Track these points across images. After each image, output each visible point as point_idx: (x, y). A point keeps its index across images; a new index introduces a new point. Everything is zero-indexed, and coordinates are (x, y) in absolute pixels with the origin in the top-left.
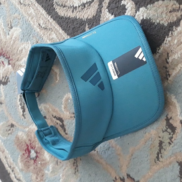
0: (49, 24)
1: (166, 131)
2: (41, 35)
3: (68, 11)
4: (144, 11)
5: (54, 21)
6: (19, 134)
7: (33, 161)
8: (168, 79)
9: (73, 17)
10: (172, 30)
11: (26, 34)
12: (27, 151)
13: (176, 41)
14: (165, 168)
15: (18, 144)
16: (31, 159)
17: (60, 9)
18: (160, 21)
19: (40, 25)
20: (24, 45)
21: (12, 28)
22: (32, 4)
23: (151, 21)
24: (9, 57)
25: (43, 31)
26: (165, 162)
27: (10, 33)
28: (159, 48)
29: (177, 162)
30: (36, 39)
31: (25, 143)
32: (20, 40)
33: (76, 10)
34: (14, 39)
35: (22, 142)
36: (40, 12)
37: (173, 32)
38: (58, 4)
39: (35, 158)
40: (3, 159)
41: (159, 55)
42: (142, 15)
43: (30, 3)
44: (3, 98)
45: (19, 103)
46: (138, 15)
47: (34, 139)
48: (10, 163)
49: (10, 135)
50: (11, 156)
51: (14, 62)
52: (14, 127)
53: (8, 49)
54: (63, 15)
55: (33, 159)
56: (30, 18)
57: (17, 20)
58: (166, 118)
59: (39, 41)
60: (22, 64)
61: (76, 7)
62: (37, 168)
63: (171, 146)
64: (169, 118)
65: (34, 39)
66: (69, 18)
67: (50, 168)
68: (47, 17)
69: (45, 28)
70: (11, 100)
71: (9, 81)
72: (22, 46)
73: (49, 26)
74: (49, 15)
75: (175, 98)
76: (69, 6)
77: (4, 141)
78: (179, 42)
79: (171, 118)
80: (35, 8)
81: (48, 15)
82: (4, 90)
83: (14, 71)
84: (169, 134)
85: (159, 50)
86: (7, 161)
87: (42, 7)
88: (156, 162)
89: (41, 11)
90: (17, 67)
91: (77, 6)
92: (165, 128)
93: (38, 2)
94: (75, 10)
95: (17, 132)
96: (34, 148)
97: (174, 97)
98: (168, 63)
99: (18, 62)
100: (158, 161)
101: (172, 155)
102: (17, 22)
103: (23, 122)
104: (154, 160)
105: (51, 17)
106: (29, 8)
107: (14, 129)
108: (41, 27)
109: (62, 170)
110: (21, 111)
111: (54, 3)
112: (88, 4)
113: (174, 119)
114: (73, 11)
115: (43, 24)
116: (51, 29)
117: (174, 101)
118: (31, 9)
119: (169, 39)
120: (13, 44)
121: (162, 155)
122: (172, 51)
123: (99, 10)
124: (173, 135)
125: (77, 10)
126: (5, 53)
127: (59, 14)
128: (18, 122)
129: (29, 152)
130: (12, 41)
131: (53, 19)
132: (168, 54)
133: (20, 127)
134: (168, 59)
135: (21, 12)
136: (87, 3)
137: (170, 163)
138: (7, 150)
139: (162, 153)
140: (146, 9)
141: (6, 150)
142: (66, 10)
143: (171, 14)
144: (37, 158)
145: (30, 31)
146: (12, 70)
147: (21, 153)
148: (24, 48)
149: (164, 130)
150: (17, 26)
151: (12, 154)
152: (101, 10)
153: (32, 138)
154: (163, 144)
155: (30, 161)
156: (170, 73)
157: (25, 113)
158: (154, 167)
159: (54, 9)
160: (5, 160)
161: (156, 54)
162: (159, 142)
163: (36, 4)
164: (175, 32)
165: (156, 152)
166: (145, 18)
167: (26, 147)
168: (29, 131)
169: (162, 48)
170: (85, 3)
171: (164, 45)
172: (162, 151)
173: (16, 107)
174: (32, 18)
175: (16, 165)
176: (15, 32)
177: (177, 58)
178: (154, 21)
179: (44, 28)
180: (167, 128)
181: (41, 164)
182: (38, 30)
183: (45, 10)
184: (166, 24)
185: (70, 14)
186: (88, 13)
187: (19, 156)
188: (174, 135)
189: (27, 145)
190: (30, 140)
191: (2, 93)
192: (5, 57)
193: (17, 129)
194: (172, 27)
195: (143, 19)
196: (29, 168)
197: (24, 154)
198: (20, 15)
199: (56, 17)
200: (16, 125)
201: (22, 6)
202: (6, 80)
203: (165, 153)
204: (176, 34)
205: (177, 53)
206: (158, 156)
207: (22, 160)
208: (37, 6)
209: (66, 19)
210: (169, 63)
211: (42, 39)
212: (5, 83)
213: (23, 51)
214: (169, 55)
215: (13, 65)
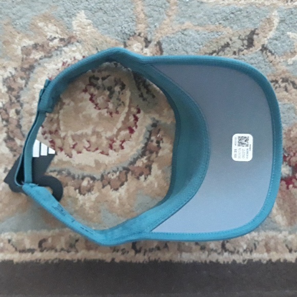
8: (287, 2)
58: (253, 30)
63: (234, 56)
75: (278, 23)
79: (258, 34)
84: (242, 44)
92: (243, 37)
113: (259, 38)
117: (275, 24)
124: (245, 49)
149: (241, 38)
154: (228, 48)
162: (226, 43)
165: (214, 49)
172: (221, 53)
180: (245, 39)
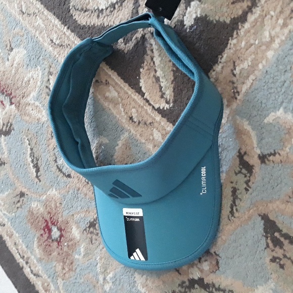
0: (66, 38)
1: (240, 172)
2: (55, 56)
3: (92, 17)
4: (196, 5)
5: (73, 34)
6: (33, 205)
7: (55, 244)
8: (236, 98)
9: (99, 24)
10: (238, 29)
11: (33, 57)
12: (46, 230)
13: (243, 43)
14: (243, 226)
15: (32, 221)
16: (53, 240)
17: (79, 15)
18: (219, 18)
19: (52, 41)
20: (31, 73)
21: (12, 49)
22: (39, 12)
23: (208, 19)
24: (11, 93)
25: (58, 49)
26: (242, 218)
27: (10, 58)
28: (221, 56)
29: (260, 215)
30: (49, 62)
31: (43, 218)
32: (25, 66)
33: (102, 14)
34: (16, 65)
35: (38, 217)
36: (51, 22)
37: (239, 31)
38: (77, 8)
39: (59, 239)
40: (12, 246)
41: (222, 65)
42: (194, 12)
43: (37, 11)
44: (6, 155)
45: (30, 160)
46: (190, 12)
47: (55, 210)
48: (23, 251)
49: (19, 209)
50: (22, 241)
51: (18, 99)
52: (24, 197)
53: (9, 81)
54: (84, 23)
55: (57, 240)
56: (37, 32)
57: (19, 37)
58: (238, 154)
59: (53, 65)
60: (30, 102)
61: (102, 10)
62: (62, 254)
63: (249, 192)
64: (243, 153)
65: (46, 63)
66: (94, 27)
67: (82, 250)
68: (62, 29)
69: (60, 44)
70: (18, 156)
71: (13, 129)
72: (30, 75)
73: (66, 42)
74: (65, 26)
75: (249, 124)
76: (93, 9)
77: (11, 220)
78: (248, 44)
79: (245, 153)
80: (44, 18)
81: (63, 25)
82: (6, 143)
83: (19, 114)
84: (244, 176)
85: (221, 58)
86: (17, 249)
87: (54, 14)
88: (230, 220)
89: (53, 21)
90: (24, 107)
91: (104, 8)
92: (238, 169)
93: (47, 9)
94: (100, 14)
95: (29, 203)
96: (55, 224)
97: (247, 122)
98: (235, 75)
99: (24, 98)
100: (233, 218)
101: (251, 206)
102: (19, 41)
103: (37, 187)
104: (227, 217)
105: (68, 28)
106: (36, 18)
107: (25, 199)
108: (55, 44)
109: (99, 250)
110: (34, 170)
111: (71, 8)
112: (119, 4)
113: (250, 154)
114: (98, 16)
115: (57, 39)
116: (69, 45)
117: (248, 129)
118: (39, 19)
119: (235, 41)
120: (15, 74)
121: (237, 207)
122: (239, 58)
123: (135, 11)
124: (249, 177)
125: (104, 14)
126: (4, 89)
127: (79, 22)
128: (29, 189)
129: (50, 230)
130: (14, 69)
131: (71, 30)
132: (234, 62)
133: (33, 195)
134: (235, 69)
135: (24, 25)
136: (117, 2)
137: (250, 218)
138: (17, 232)
139: (237, 204)
140: (200, 3)
141: (14, 232)
142: (89, 16)
143: (234, 5)
144: (62, 238)
145: (38, 52)
146: (16, 111)
147: (38, 235)
148: (32, 77)
149: (237, 172)
150: (19, 46)
151: (25, 237)
152: (138, 11)
153: (52, 209)
154: (238, 191)
155: (51, 245)
156: (239, 90)
157: (39, 174)
158: (229, 227)
159: (72, 15)
160: (14, 248)
161: (218, 65)
162: (231, 190)
163: (44, 12)
164: (241, 31)
165: (229, 205)
166: (199, 16)
167: (45, 225)
168: (47, 200)
169: (225, 56)
170: (114, 2)
171: (228, 50)
172: (237, 202)
173: (25, 167)
174: (41, 33)
175: (31, 252)
176: (18, 55)
177: (247, 67)
178: (211, 19)
179: (58, 44)
180: (241, 169)
181: (68, 246)
182: (51, 49)
183: (58, 18)
184: (228, 21)
185: (95, 21)
186: (120, 17)
187: (36, 239)
188: (251, 177)
189: (46, 221)
190: (49, 213)
191: (4, 148)
192: (5, 93)
193: (29, 199)
194: (237, 24)
195: (197, 17)
196: (50, 254)
197: (41, 235)
198: (23, 31)
199: (74, 27)
200: (28, 193)
201: (24, 16)
202: (8, 128)
203: (241, 204)
204: (242, 33)
205: (247, 60)
206: (232, 209)
207: (40, 244)
208: (46, 14)
209: (89, 28)
210: (237, 76)
211: (57, 61)
212: (7, 133)
213: (30, 82)
214: (236, 64)
215: (18, 105)
